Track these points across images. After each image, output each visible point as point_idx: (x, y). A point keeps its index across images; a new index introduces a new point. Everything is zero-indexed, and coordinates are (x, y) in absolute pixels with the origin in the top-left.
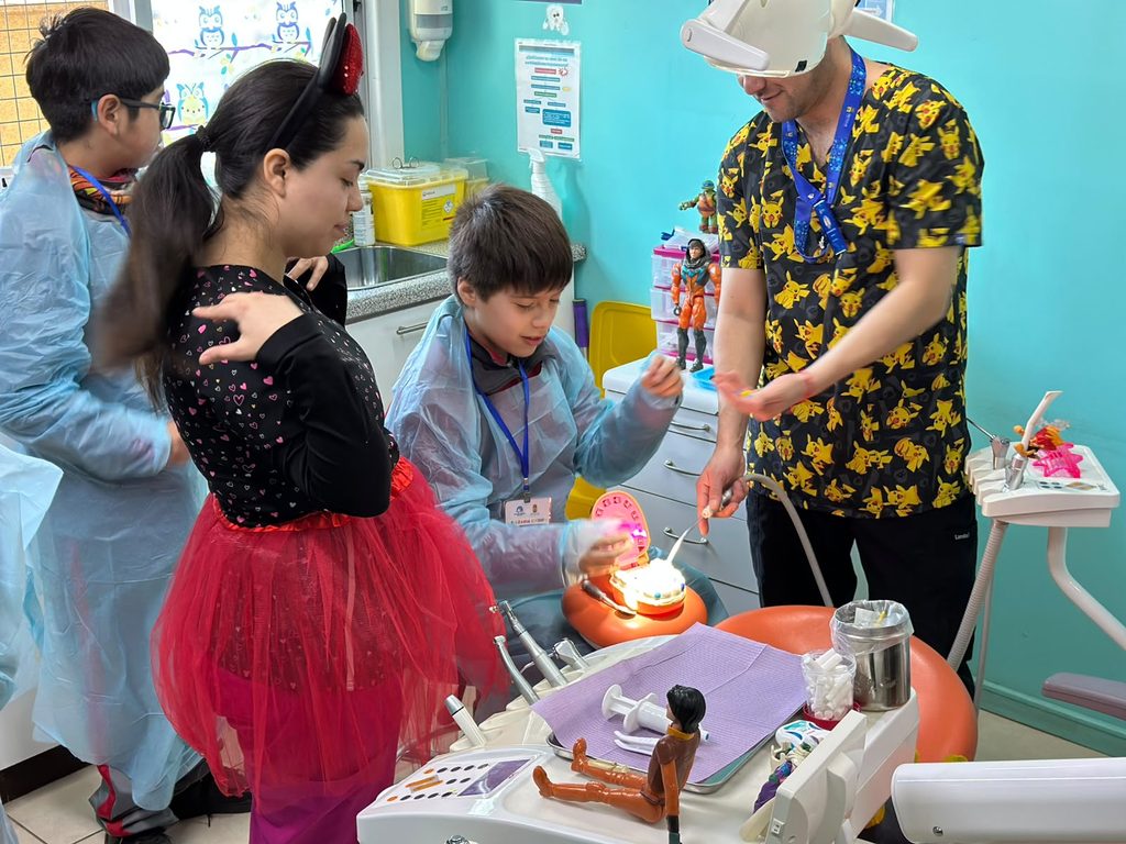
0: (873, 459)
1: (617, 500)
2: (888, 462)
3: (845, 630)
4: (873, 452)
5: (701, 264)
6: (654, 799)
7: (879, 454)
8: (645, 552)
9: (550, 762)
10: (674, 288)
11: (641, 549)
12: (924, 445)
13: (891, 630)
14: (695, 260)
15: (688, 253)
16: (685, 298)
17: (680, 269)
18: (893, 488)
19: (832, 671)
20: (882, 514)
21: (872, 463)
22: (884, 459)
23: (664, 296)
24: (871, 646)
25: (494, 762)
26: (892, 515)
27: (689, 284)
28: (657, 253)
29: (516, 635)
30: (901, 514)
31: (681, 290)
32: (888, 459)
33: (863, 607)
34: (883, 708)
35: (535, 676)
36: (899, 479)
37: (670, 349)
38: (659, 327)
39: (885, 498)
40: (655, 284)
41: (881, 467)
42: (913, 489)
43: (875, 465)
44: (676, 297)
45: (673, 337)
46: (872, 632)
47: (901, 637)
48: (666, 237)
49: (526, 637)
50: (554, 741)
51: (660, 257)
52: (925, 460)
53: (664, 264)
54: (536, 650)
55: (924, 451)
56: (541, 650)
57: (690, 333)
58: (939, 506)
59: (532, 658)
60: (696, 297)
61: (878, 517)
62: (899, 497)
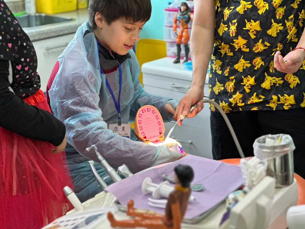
0: (274, 81)
1: (149, 110)
2: (281, 83)
3: (261, 147)
4: (274, 78)
5: (186, 14)
6: (168, 223)
7: (277, 79)
8: (162, 135)
9: (116, 213)
10: (174, 25)
11: (161, 133)
12: (297, 76)
13: (284, 146)
14: (184, 12)
15: (180, 10)
16: (179, 30)
17: (177, 16)
18: (283, 95)
19: (255, 167)
20: (276, 107)
21: (273, 83)
22: (279, 81)
23: (170, 30)
24: (274, 154)
25: (87, 216)
26: (281, 108)
27: (181, 23)
28: (166, 10)
29: (99, 161)
30: (286, 108)
31: (177, 27)
32: (282, 82)
33: (269, 138)
34: (281, 186)
35: (110, 182)
36: (285, 92)
37: (173, 55)
38: (168, 45)
39: (279, 100)
40: (165, 24)
41: (278, 85)
42: (292, 96)
43: (275, 84)
44: (175, 30)
45: (175, 49)
46: (274, 148)
47: (289, 150)
48: (170, 4)
49: (104, 162)
50: (118, 203)
51: (168, 12)
52: (298, 83)
53: (169, 15)
54: (110, 169)
55: (297, 79)
56: (112, 168)
57: (182, 46)
58: (303, 107)
59: (108, 173)
60: (184, 29)
61: (274, 109)
62: (286, 99)
